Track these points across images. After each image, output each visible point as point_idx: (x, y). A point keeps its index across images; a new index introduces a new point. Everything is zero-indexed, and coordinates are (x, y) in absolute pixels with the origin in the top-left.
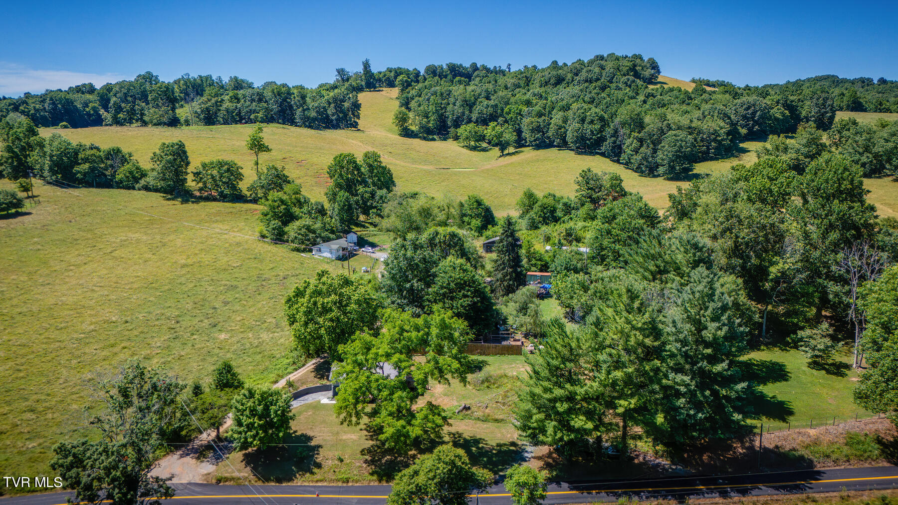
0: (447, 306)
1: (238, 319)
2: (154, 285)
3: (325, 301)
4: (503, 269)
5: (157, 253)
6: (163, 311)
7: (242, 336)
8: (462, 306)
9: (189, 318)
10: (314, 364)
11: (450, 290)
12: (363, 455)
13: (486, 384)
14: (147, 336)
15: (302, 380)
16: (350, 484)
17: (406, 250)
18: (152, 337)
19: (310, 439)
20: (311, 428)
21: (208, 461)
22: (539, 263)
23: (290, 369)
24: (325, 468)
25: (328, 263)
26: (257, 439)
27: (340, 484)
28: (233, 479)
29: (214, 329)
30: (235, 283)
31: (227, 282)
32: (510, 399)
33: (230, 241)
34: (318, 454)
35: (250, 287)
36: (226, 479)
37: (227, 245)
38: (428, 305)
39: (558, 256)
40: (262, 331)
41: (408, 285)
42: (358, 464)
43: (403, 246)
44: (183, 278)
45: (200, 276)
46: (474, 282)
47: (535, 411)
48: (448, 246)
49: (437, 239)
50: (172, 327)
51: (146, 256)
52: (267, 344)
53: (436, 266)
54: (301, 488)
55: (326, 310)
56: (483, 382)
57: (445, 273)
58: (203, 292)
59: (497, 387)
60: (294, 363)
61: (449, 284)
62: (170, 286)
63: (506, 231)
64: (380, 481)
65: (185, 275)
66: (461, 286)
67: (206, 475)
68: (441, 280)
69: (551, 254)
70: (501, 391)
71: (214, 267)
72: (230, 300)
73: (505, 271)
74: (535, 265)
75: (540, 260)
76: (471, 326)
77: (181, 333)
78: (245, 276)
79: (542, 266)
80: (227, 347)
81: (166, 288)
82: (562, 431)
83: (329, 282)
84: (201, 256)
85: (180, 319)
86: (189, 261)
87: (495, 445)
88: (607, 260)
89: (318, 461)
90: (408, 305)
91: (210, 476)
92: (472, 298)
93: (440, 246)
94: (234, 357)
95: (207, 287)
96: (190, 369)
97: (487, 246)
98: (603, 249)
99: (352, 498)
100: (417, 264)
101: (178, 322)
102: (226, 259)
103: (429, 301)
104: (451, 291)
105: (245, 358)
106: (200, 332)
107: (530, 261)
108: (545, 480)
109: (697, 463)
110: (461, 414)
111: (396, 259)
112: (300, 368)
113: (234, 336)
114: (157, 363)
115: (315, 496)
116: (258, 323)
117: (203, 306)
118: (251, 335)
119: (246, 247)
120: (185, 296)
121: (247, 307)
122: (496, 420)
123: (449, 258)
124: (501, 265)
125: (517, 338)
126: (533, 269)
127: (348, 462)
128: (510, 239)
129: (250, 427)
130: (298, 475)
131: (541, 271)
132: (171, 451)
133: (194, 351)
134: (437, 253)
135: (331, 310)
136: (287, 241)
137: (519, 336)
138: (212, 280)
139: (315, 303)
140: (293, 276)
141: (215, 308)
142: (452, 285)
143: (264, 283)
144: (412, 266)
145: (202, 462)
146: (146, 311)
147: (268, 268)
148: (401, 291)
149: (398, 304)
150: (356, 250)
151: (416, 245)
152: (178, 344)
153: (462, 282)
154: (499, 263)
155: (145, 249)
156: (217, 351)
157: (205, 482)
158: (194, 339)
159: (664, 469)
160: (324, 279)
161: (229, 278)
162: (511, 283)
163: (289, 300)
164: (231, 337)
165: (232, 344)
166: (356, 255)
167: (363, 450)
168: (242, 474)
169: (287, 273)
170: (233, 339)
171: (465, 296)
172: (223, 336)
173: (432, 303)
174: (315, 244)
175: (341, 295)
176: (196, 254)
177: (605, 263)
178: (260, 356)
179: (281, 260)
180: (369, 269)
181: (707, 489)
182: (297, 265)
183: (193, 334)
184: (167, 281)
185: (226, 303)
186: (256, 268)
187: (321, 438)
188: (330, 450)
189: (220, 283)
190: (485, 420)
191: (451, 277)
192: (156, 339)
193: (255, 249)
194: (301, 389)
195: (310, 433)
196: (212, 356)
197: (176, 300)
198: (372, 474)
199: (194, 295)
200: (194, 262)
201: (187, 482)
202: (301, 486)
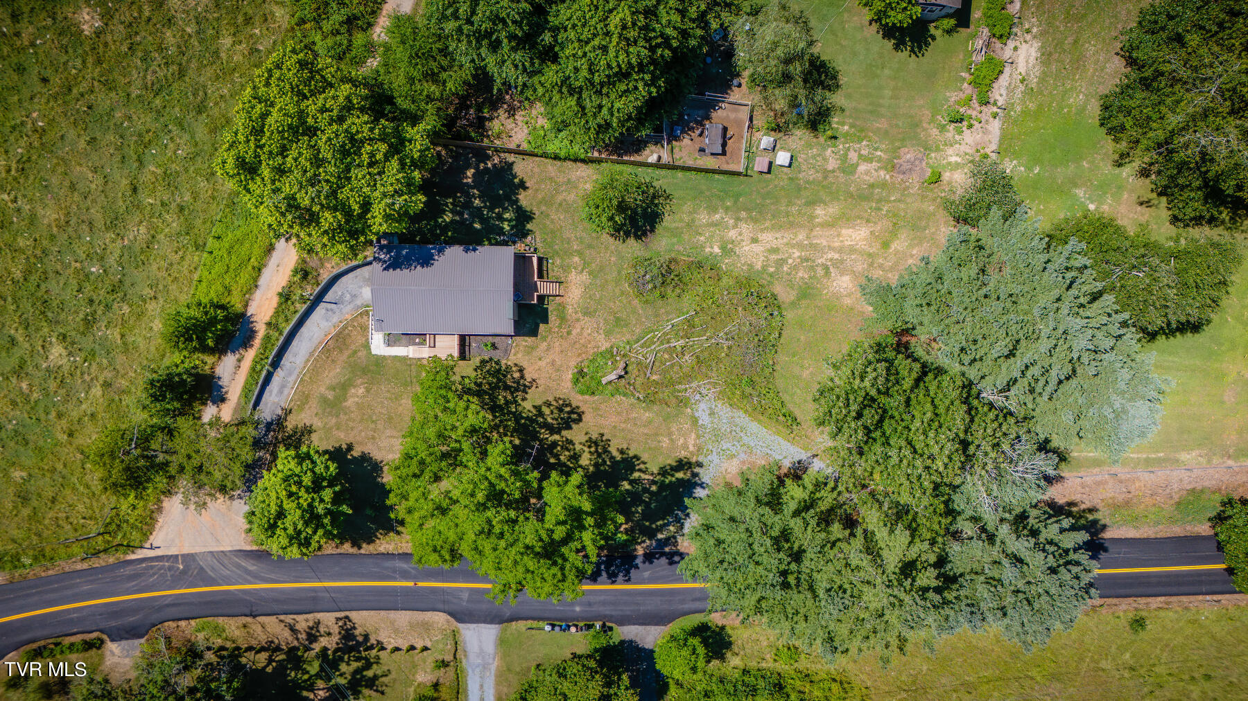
32: (695, 337)
54: (390, 564)
59: (678, 296)
87: (656, 471)
99: (460, 589)
157: (254, 548)
201: (230, 549)
202: (388, 556)
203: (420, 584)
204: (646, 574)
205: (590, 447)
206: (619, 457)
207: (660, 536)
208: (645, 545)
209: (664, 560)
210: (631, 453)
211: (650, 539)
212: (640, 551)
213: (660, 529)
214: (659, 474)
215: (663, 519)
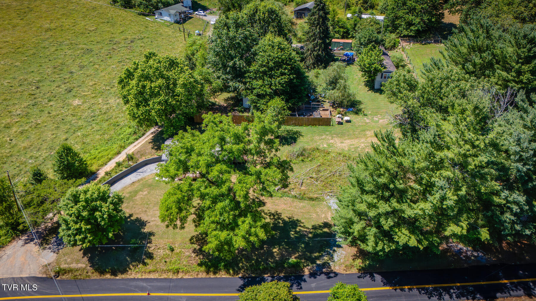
0: (266, 83)
1: (91, 84)
2: (20, 50)
3: (153, 86)
4: (314, 40)
5: (25, 19)
6: (26, 77)
7: (93, 101)
8: (280, 84)
9: (49, 83)
10: (152, 133)
11: (268, 67)
12: (192, 243)
13: (301, 158)
14: (11, 103)
15: (141, 152)
16: (180, 276)
17: (228, 28)
18: (14, 104)
19: (143, 224)
20: (146, 211)
21: (50, 248)
22: (342, 30)
23: (132, 138)
24: (157, 258)
25: (168, 26)
26: (86, 241)
27: (171, 276)
28: (70, 271)
29: (70, 95)
30: (91, 47)
31: (84, 46)
32: (322, 174)
33: (88, 6)
34: (150, 242)
35: (103, 51)
36: (65, 272)
37: (85, 10)
38: (250, 82)
39: (358, 25)
40: (110, 95)
41: (231, 64)
42: (187, 254)
43: (226, 25)
44: (47, 42)
45: (61, 40)
46: (291, 59)
47: (356, 219)
48: (266, 22)
49: (257, 15)
50: (33, 93)
51: (15, 21)
52: (114, 110)
53: (257, 44)
54: (134, 283)
55: (154, 94)
56: (298, 156)
57: (265, 52)
58: (62, 56)
59: (310, 161)
60: (135, 133)
61: (268, 63)
62: (34, 51)
63: (318, 5)
64: (208, 272)
65: (48, 39)
66: (279, 64)
67: (46, 266)
68: (261, 58)
69: (352, 22)
70: (314, 165)
71: (73, 31)
72: (85, 64)
73: (316, 42)
74: (338, 32)
75: (342, 27)
76: (287, 101)
77: (40, 100)
78: (99, 39)
79: (344, 32)
80: (79, 114)
81: (32, 52)
82: (383, 241)
83: (156, 65)
84: (62, 21)
85: (41, 84)
86: (53, 26)
87: (310, 227)
88: (400, 29)
89: (150, 250)
90: (232, 80)
91: (49, 268)
92: (289, 75)
93: (260, 23)
94: (85, 124)
95: (66, 51)
96: (44, 139)
97: (298, 13)
98: (397, 18)
99: (181, 297)
100: (239, 43)
101: (38, 88)
102: (83, 23)
103: (250, 78)
104: (271, 69)
105: (94, 125)
106: (56, 98)
107: (334, 28)
108: (359, 270)
109: (497, 249)
110: (280, 191)
111: (220, 38)
112: (140, 137)
113: (86, 102)
114: (16, 132)
115: (146, 294)
116: (108, 88)
117: (62, 70)
118: (100, 101)
119: (101, 11)
120: (47, 60)
121: (99, 71)
122: (311, 199)
123: (269, 36)
124: (312, 36)
125: (326, 108)
126: (337, 35)
127: (178, 251)
128: (321, 12)
129: (79, 231)
130: (131, 267)
131: (343, 37)
132: (17, 236)
133: (49, 119)
134: (256, 29)
135: (158, 94)
136: (134, 6)
137: (327, 105)
138: (71, 43)
139: (144, 87)
140: (139, 39)
141: (71, 73)
142: (271, 64)
143: (115, 47)
144: (234, 46)
145: (44, 249)
146: (11, 76)
147: (119, 31)
148: (225, 66)
149: (223, 79)
150: (191, 14)
151: (238, 24)
152: (36, 110)
153: (280, 60)
154: (311, 34)
155: (14, 15)
156: (70, 118)
157: (44, 276)
158: (51, 106)
159: (467, 257)
160: (151, 62)
161: (86, 42)
162: (320, 53)
163: (121, 82)
164: (83, 103)
165: (83, 111)
166: (191, 18)
167: (192, 239)
168: (80, 265)
169: (134, 37)
170: (85, 105)
171: (282, 74)
172: (76, 102)
173: (253, 79)
174: (157, 8)
175: (168, 79)
176: (58, 19)
177: (398, 31)
178: (107, 123)
179: (130, 24)
180: (201, 32)
181: (511, 283)
182: (142, 29)
183: (50, 101)
184: (33, 45)
185: (82, 67)
186: (108, 32)
187: (155, 223)
188: (161, 238)
189: (78, 46)
190: (302, 197)
191: (270, 56)
192: (17, 106)
193: (108, 13)
194: (141, 160)
195: (144, 218)
196: (65, 124)
197: (38, 65)
198: (200, 265)
199: (55, 59)
200: (57, 26)
201: (27, 276)
202: (134, 279)
203: (152, 294)
204: (313, 285)
205: (270, 216)
206: (287, 219)
207: (318, 262)
208: (309, 268)
209: (323, 276)
210: (295, 219)
211: (312, 263)
212: (307, 272)
213: (318, 258)
214: (312, 229)
215: (319, 253)
